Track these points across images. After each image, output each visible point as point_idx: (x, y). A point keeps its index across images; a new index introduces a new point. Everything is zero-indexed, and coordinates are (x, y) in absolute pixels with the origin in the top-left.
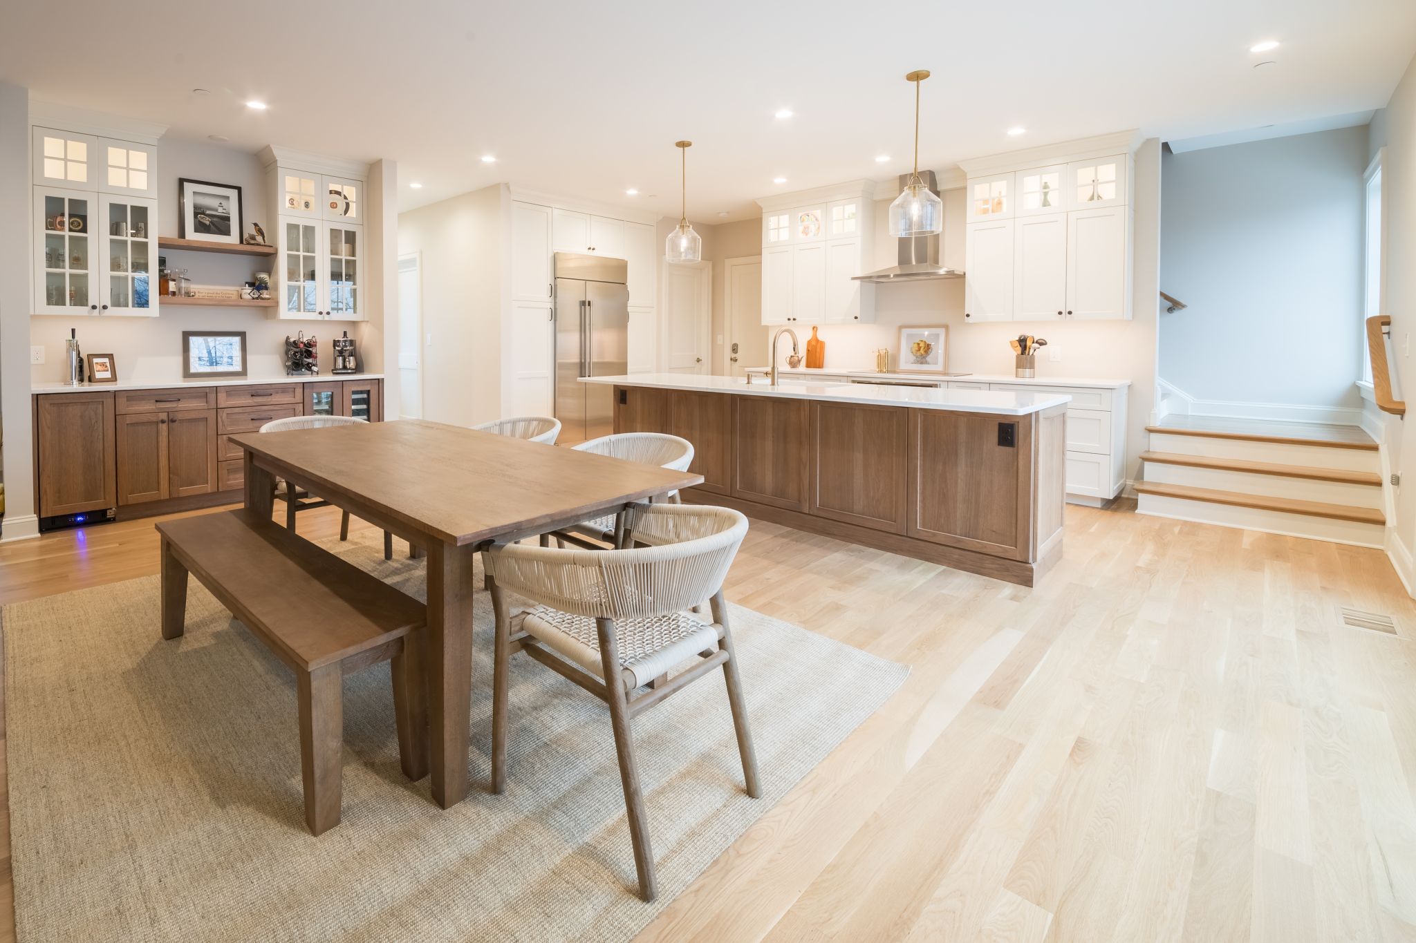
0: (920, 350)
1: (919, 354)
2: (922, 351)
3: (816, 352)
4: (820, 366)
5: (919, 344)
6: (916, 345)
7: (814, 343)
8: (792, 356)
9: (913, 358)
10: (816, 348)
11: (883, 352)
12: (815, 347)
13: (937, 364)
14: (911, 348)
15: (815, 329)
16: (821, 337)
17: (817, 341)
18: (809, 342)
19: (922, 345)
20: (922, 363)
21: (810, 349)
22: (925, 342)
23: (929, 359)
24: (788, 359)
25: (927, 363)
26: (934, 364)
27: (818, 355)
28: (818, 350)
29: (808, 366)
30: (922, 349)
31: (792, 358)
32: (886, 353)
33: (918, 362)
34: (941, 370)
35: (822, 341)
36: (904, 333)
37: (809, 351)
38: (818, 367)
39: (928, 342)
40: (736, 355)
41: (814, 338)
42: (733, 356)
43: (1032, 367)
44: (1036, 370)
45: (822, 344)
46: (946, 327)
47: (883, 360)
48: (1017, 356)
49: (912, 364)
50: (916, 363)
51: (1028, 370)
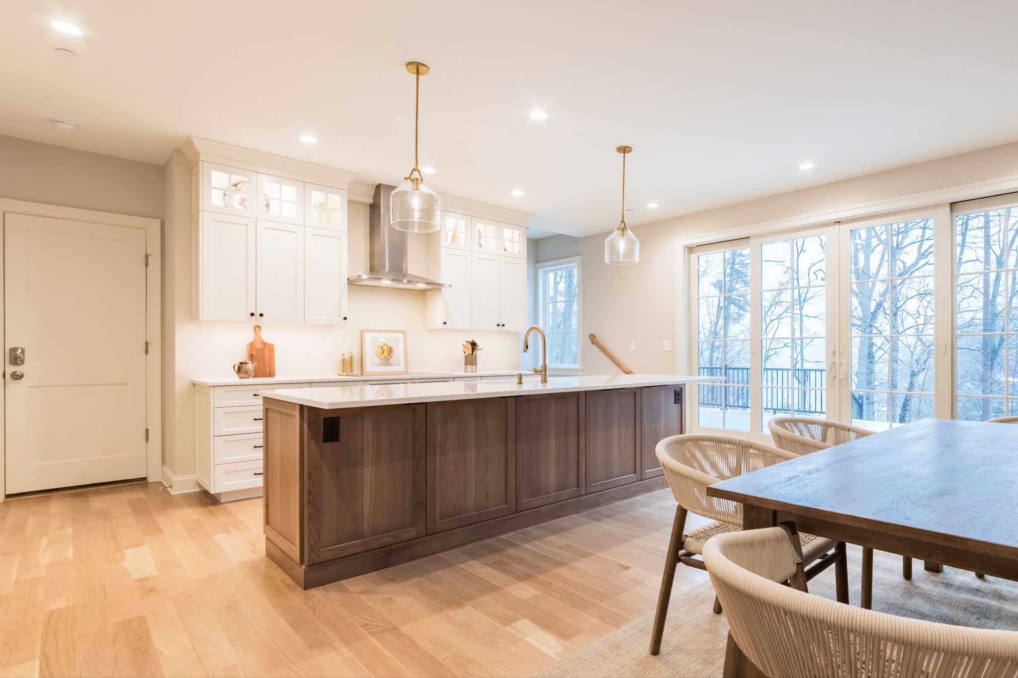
0: (383, 353)
1: (383, 356)
2: (386, 354)
3: (264, 357)
4: (271, 375)
5: (382, 347)
6: (380, 349)
7: (258, 346)
8: (241, 363)
9: (378, 361)
10: (264, 353)
11: (347, 357)
12: (262, 351)
13: (399, 365)
14: (376, 351)
15: (257, 329)
16: (267, 336)
17: (265, 344)
18: (252, 345)
19: (385, 348)
20: (385, 365)
21: (254, 353)
22: (388, 345)
23: (392, 360)
24: (236, 367)
25: (390, 365)
26: (397, 365)
27: (267, 360)
28: (267, 354)
29: (257, 376)
30: (385, 352)
31: (242, 367)
32: (352, 356)
33: (383, 364)
34: (403, 370)
35: (270, 344)
36: (367, 336)
37: (252, 355)
38: (266, 376)
39: (390, 346)
40: (19, 369)
41: (259, 339)
42: (10, 369)
43: (476, 365)
44: (478, 366)
45: (271, 348)
46: (404, 332)
47: (347, 364)
48: (466, 357)
49: (378, 366)
50: (381, 366)
51: (473, 366)
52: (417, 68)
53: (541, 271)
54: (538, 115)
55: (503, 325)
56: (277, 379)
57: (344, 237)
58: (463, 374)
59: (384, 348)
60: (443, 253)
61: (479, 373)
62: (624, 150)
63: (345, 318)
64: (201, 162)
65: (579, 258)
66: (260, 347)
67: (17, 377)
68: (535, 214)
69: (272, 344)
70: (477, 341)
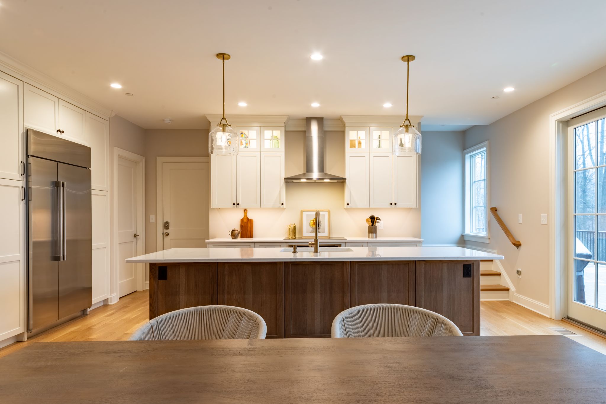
1: (314, 226)
3: (248, 227)
4: (251, 236)
7: (245, 221)
8: (233, 230)
9: (310, 229)
10: (248, 225)
11: (292, 227)
12: (247, 223)
13: (324, 232)
14: (310, 223)
15: (246, 211)
16: (250, 216)
17: (248, 219)
18: (242, 220)
21: (243, 225)
23: (320, 229)
24: (230, 233)
26: (322, 232)
27: (249, 229)
28: (249, 225)
29: (242, 237)
31: (234, 232)
32: (294, 226)
34: (327, 236)
35: (251, 220)
36: (305, 214)
37: (242, 226)
38: (248, 238)
40: (168, 231)
41: (246, 217)
42: (165, 231)
43: (376, 233)
44: (377, 234)
45: (251, 221)
46: (329, 211)
47: (292, 231)
48: (369, 227)
49: (310, 233)
50: (312, 232)
51: (374, 234)
52: (223, 56)
53: (467, 156)
54: (317, 57)
55: (395, 204)
56: (254, 239)
57: (283, 155)
58: (366, 239)
59: (315, 221)
60: (347, 155)
61: (378, 239)
62: (408, 58)
63: (282, 204)
64: (211, 127)
65: (487, 143)
66: (246, 221)
67: (167, 235)
68: (423, 116)
69: (252, 220)
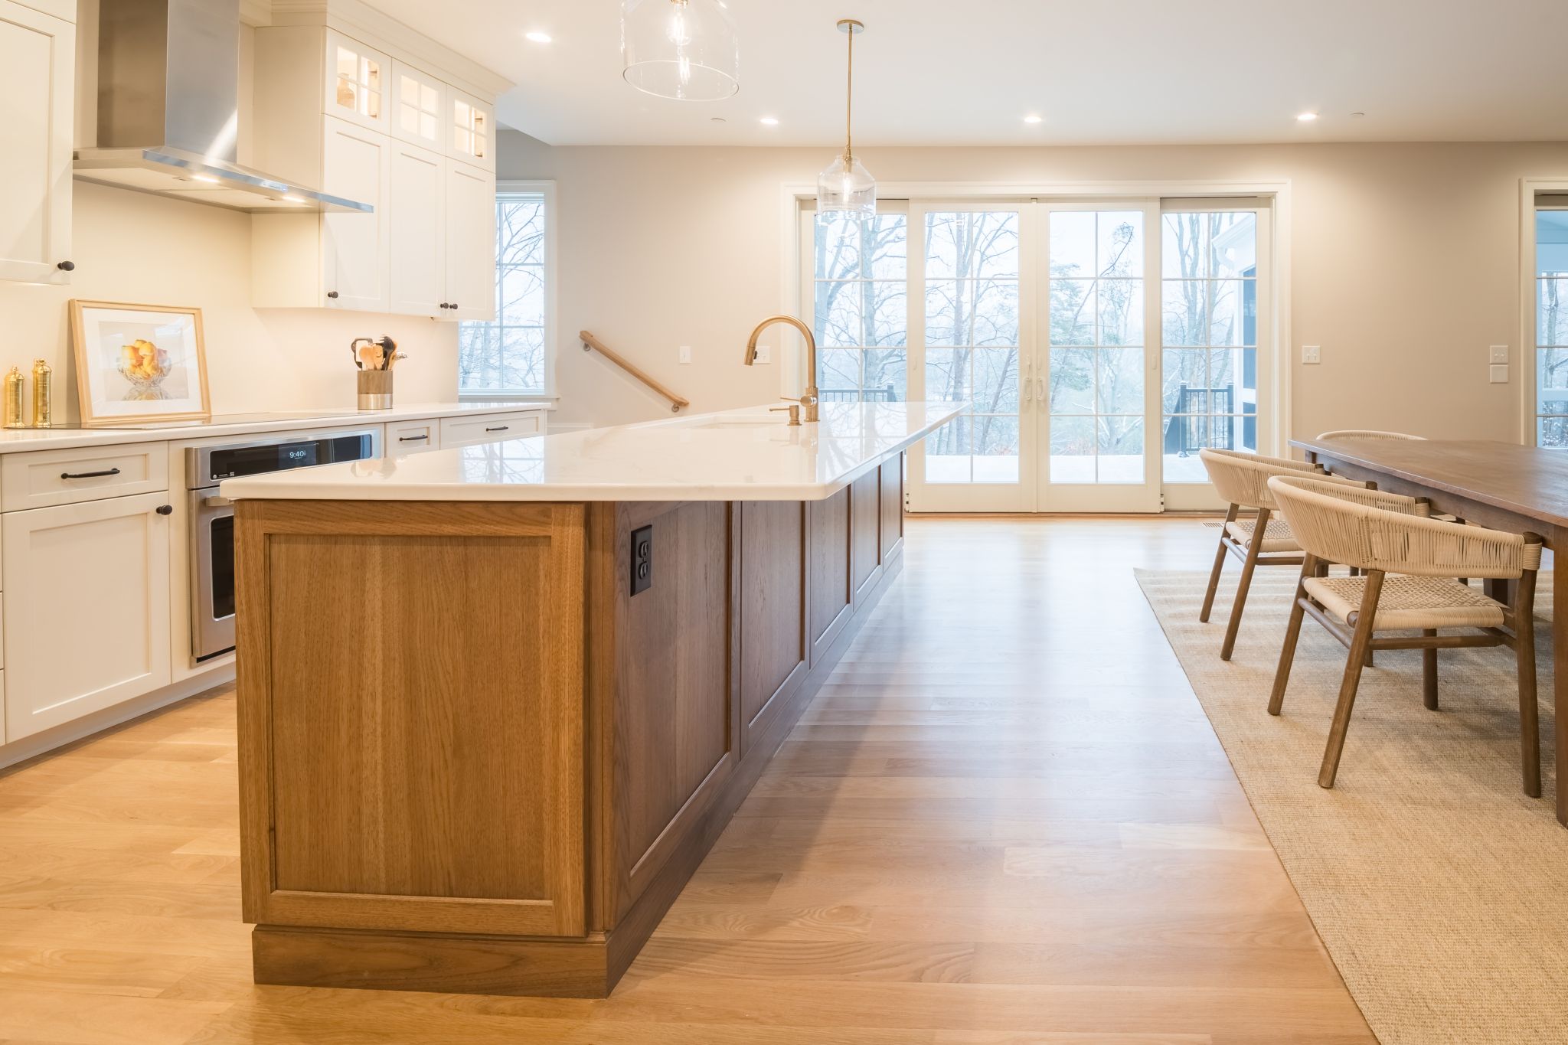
0: (140, 365)
1: (139, 374)
2: (147, 367)
5: (135, 350)
6: (128, 353)
9: (127, 386)
11: (27, 376)
13: (186, 396)
14: (118, 360)
19: (144, 351)
20: (151, 397)
22: (152, 345)
23: (165, 385)
25: (163, 396)
26: (181, 398)
30: (146, 362)
32: (42, 375)
33: (140, 394)
34: (198, 409)
36: (90, 320)
39: (158, 346)
43: (392, 393)
44: (394, 394)
46: (196, 313)
47: (28, 397)
48: (364, 375)
49: (125, 399)
50: (132, 399)
51: (388, 396)
55: (455, 309)
59: (141, 353)
65: (549, 184)
70: (394, 339)
